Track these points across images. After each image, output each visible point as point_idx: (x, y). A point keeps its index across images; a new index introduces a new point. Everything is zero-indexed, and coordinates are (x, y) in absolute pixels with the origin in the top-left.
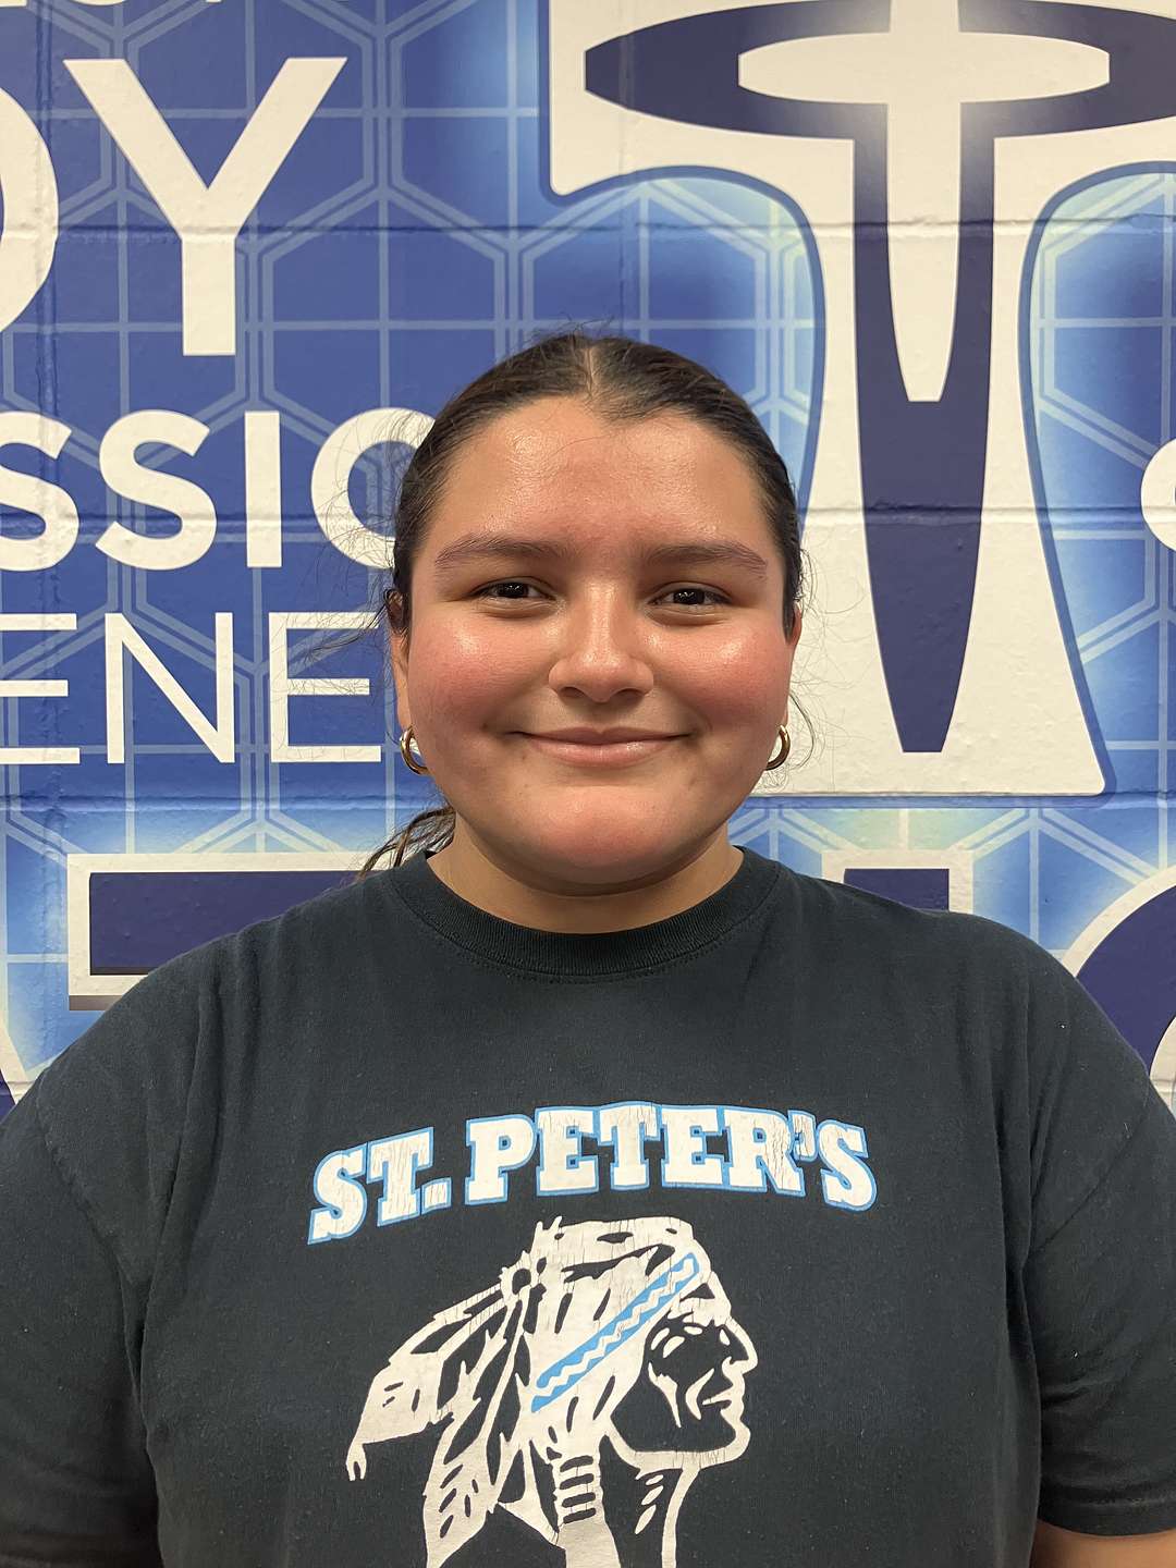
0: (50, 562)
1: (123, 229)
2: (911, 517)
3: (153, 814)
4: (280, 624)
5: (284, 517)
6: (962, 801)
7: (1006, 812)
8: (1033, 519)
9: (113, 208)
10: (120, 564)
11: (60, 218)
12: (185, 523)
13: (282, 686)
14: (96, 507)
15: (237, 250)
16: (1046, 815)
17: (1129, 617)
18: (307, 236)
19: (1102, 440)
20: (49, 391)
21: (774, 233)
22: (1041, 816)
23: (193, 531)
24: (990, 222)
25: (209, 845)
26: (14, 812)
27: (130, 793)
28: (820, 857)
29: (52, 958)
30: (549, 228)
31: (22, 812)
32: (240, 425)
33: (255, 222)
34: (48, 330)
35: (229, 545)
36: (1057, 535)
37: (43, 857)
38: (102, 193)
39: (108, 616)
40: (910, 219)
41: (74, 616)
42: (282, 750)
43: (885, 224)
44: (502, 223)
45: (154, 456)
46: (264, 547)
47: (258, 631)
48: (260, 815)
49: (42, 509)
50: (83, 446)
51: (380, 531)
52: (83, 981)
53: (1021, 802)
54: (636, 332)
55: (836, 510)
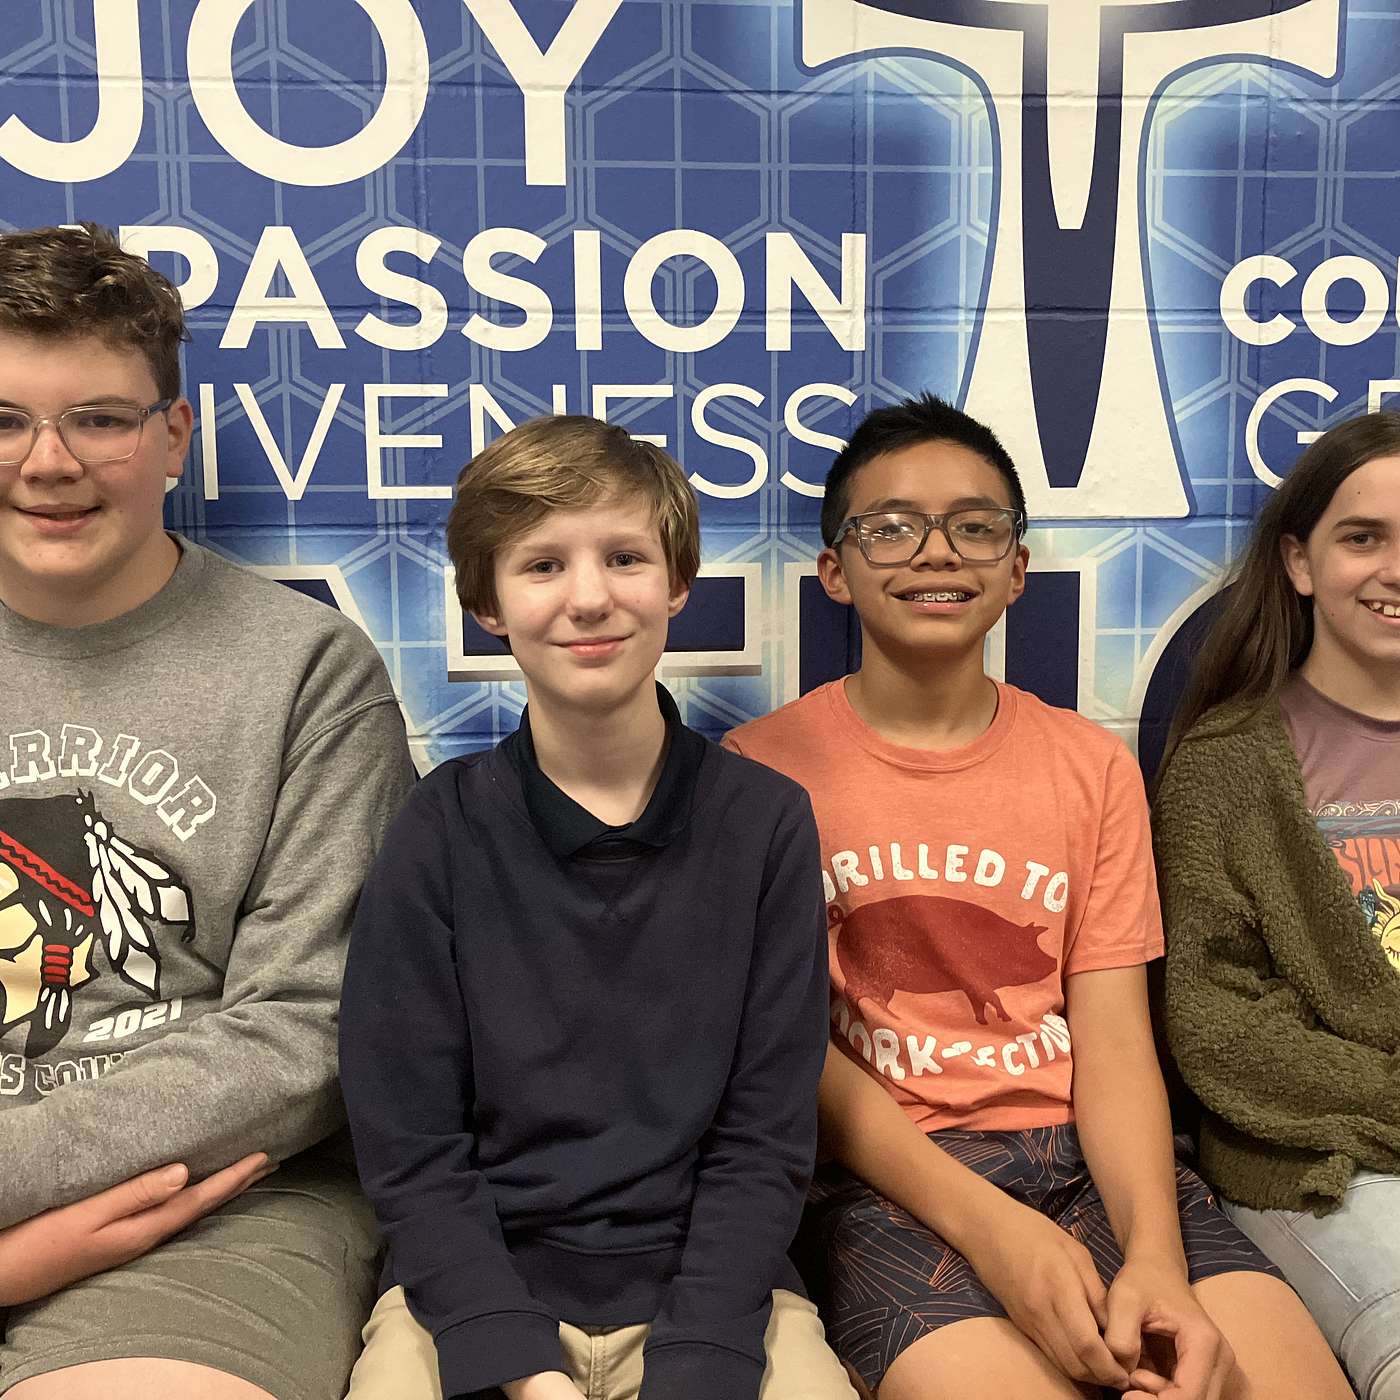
0: (427, 344)
1: (479, 85)
2: (1058, 316)
4: (601, 393)
5: (603, 312)
7: (1116, 532)
8: (1144, 317)
9: (471, 68)
10: (480, 346)
11: (431, 76)
12: (529, 315)
14: (461, 302)
15: (567, 103)
16: (1149, 532)
17: (1210, 389)
18: (620, 94)
19: (1193, 259)
20: (423, 211)
21: (965, 101)
22: (1145, 533)
23: (536, 321)
24: (1120, 96)
26: (402, 535)
29: (433, 644)
30: (800, 93)
31: (409, 535)
32: (570, 242)
33: (580, 83)
34: (421, 163)
35: (563, 333)
36: (1161, 329)
37: (425, 569)
38: (463, 57)
39: (471, 386)
40: (1063, 93)
41: (446, 386)
43: (1045, 96)
44: (764, 88)
45: (506, 263)
46: (589, 335)
47: (585, 399)
49: (419, 303)
50: (450, 255)
51: (675, 323)
52: (458, 660)
53: (1131, 523)
54: (864, 174)
55: (1007, 309)
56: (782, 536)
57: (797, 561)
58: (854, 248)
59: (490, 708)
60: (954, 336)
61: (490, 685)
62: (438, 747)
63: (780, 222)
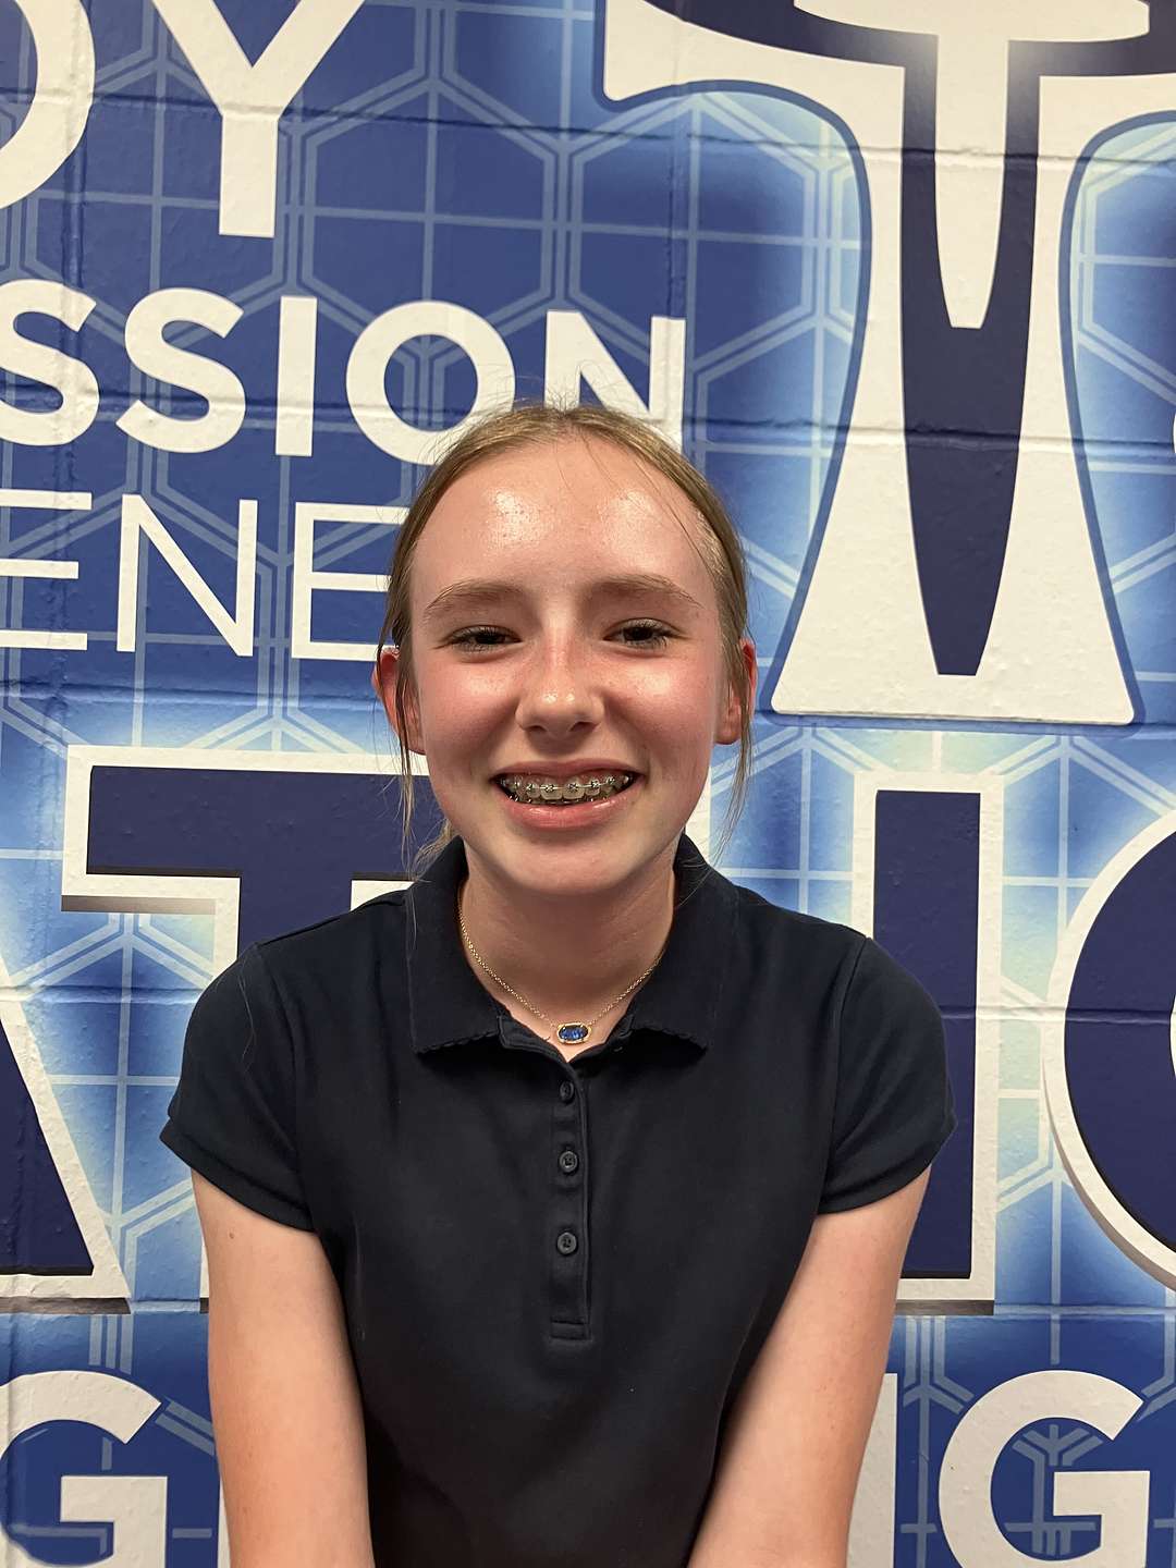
0: (66, 439)
1: (161, 101)
2: (952, 441)
3: (162, 707)
4: (307, 514)
5: (316, 405)
6: (995, 726)
7: (1036, 740)
8: (1069, 449)
9: (152, 79)
10: (141, 444)
11: (95, 87)
12: (212, 406)
13: (307, 580)
14: (119, 383)
15: (280, 131)
16: (1076, 742)
17: (1159, 551)
18: (352, 123)
19: (1138, 376)
20: (74, 261)
21: (824, 154)
22: (1072, 743)
23: (222, 414)
24: (1035, 156)
25: (221, 741)
26: (12, 698)
27: (139, 683)
28: (851, 777)
29: (45, 855)
30: (601, 133)
32: (274, 311)
33: (300, 105)
34: (76, 198)
35: (258, 430)
36: (1092, 466)
37: (42, 747)
38: (143, 63)
39: (126, 498)
40: (957, 148)
41: (89, 495)
42: (303, 646)
43: (933, 152)
44: (554, 125)
45: (182, 335)
46: (294, 434)
47: (283, 522)
48: (277, 712)
49: (61, 383)
50: (108, 321)
51: (415, 424)
52: (78, 880)
53: (1055, 730)
54: (685, 242)
55: (879, 430)
58: (668, 338)
59: (121, 951)
60: (807, 461)
61: (122, 918)
62: (42, 1005)
63: (567, 296)
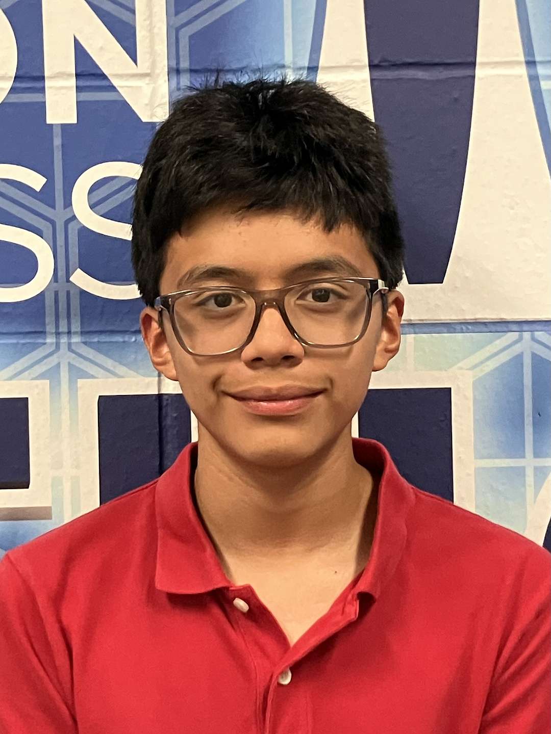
2: (411, 73)
7: (499, 338)
8: (523, 71)
16: (538, 338)
22: (534, 339)
36: (544, 85)
55: (346, 67)
56: (73, 347)
57: (93, 377)
